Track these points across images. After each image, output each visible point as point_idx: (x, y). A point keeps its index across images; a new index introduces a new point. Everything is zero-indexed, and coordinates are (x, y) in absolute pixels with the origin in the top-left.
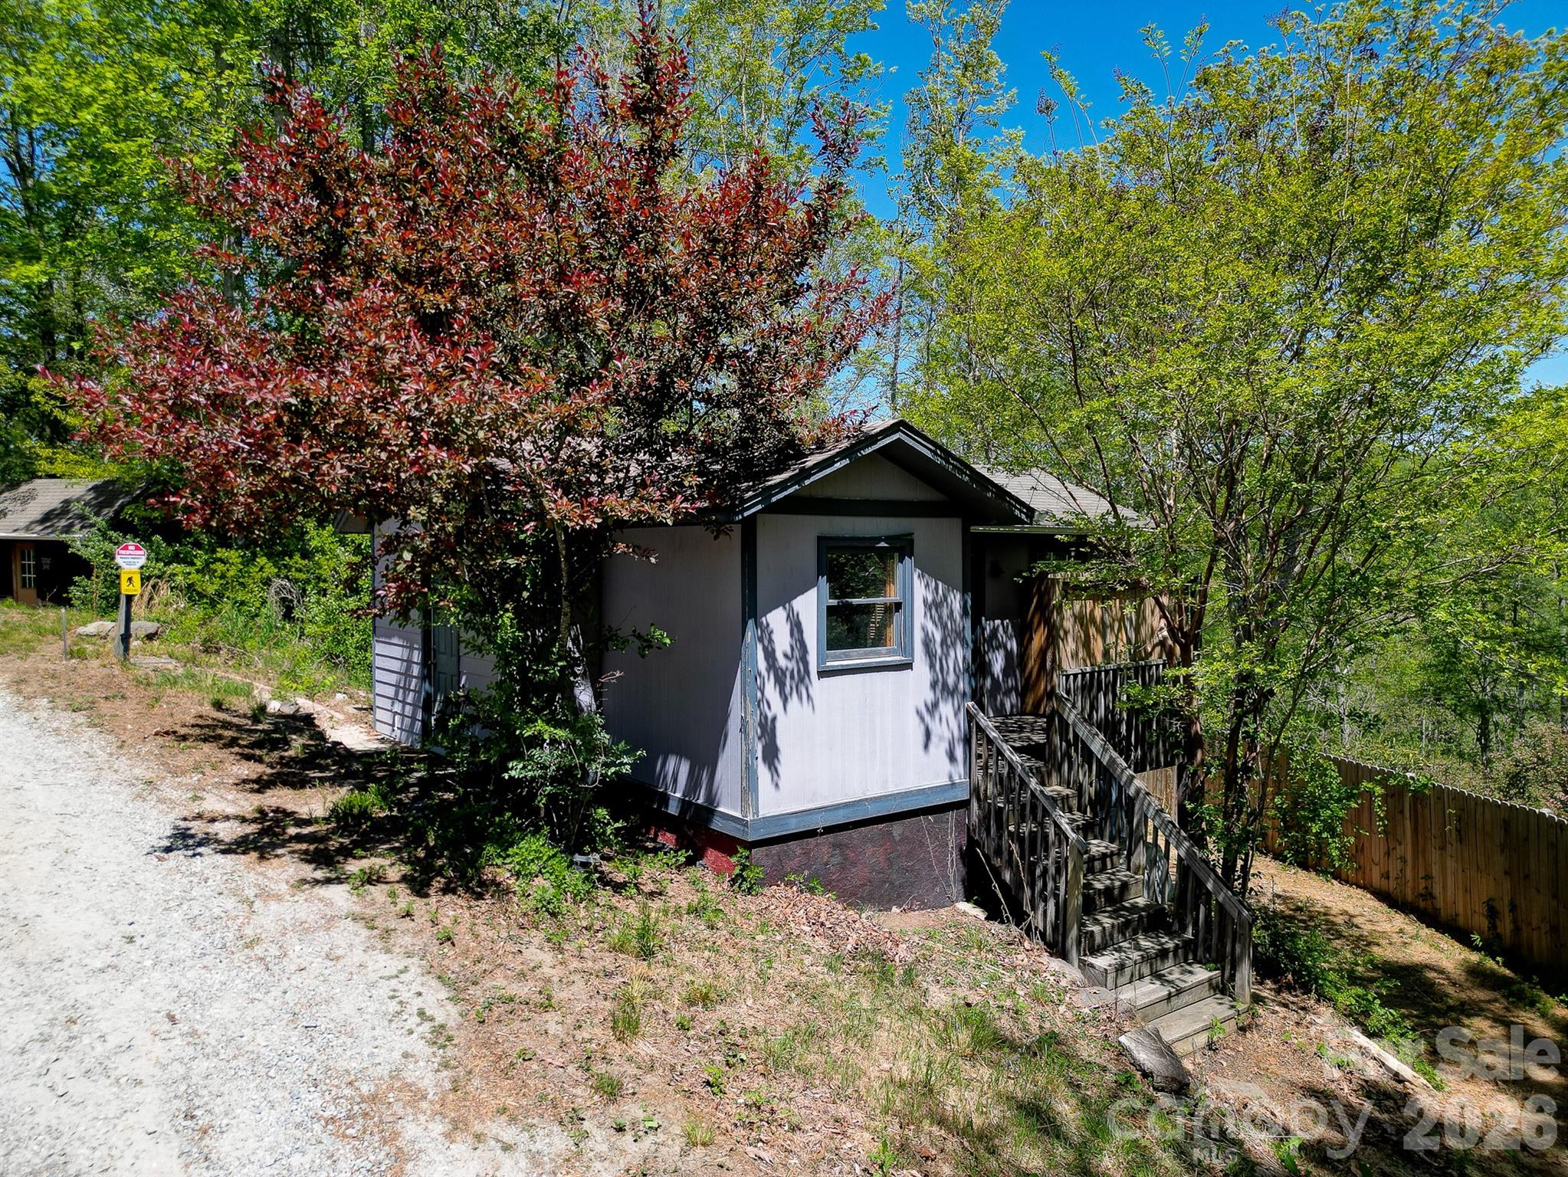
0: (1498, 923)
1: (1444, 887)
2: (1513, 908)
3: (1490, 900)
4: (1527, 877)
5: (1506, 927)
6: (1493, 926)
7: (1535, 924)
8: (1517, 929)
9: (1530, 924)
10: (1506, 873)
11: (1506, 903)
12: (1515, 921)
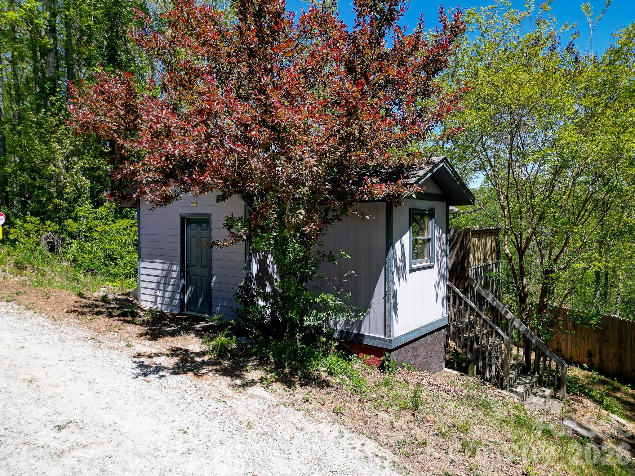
0: (593, 359)
1: (567, 346)
2: (600, 353)
3: (589, 350)
4: (607, 341)
5: (596, 360)
6: (590, 360)
7: (610, 358)
8: (602, 361)
9: (608, 358)
10: (597, 340)
11: (597, 351)
12: (601, 358)
